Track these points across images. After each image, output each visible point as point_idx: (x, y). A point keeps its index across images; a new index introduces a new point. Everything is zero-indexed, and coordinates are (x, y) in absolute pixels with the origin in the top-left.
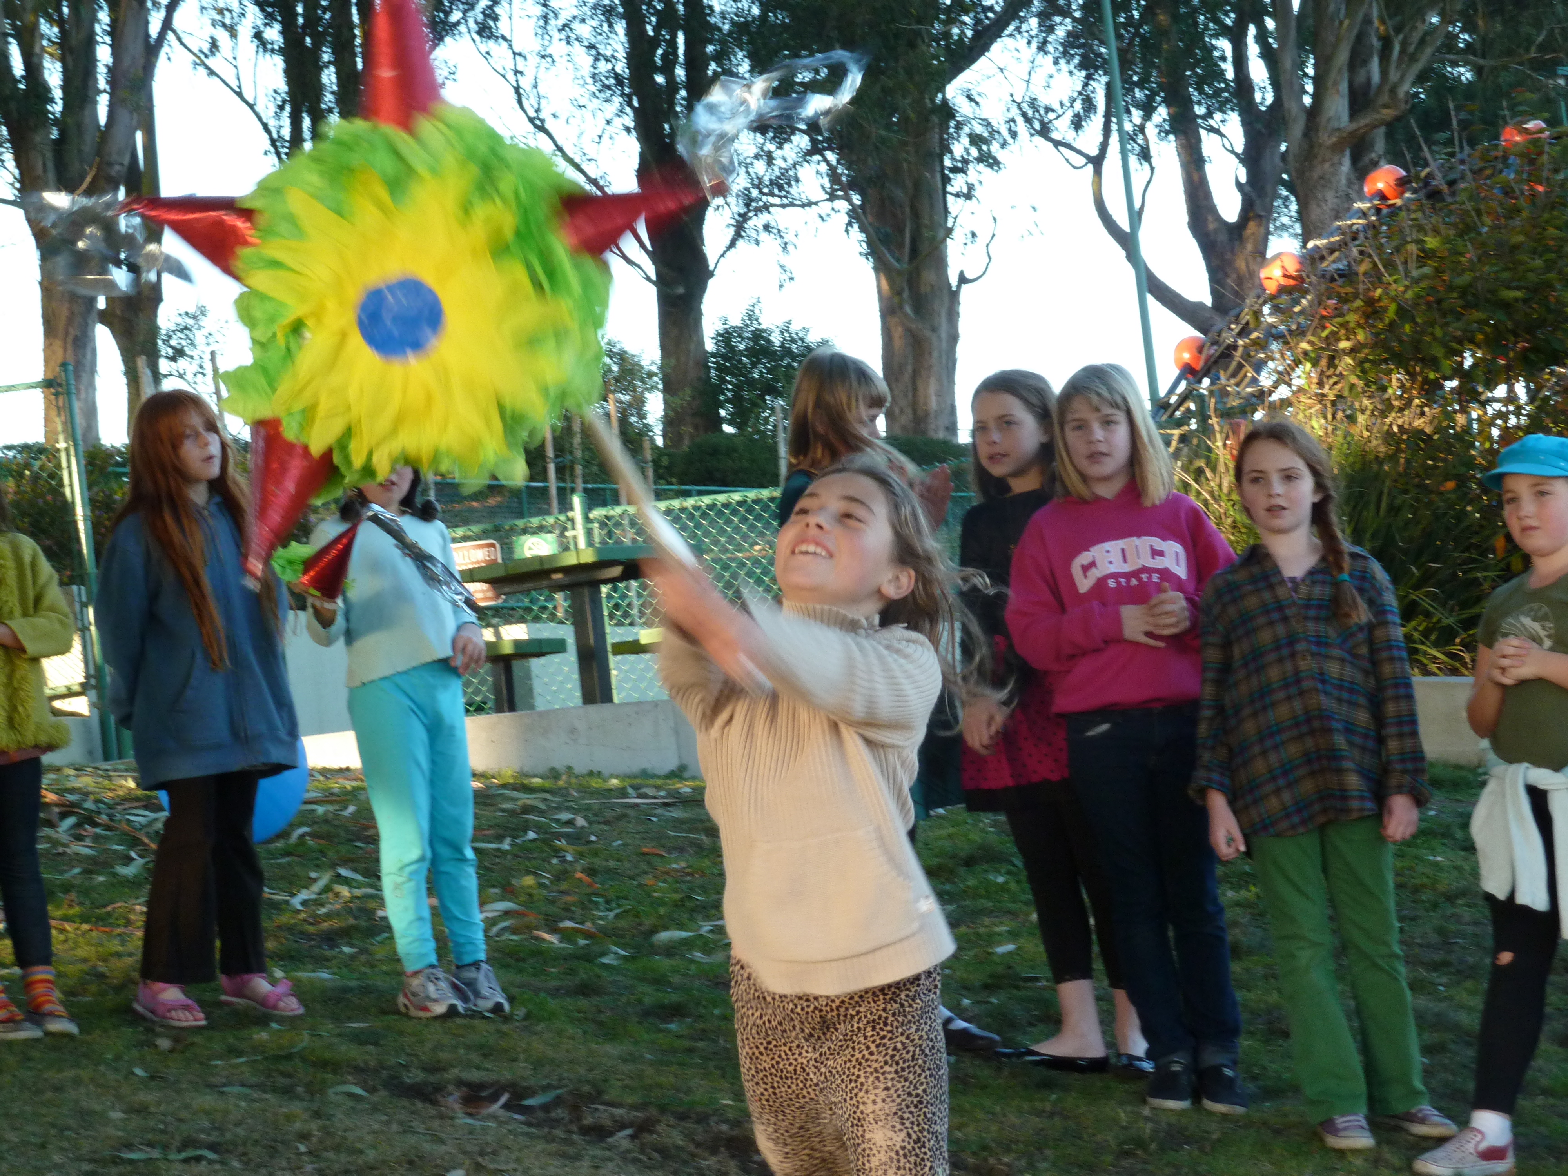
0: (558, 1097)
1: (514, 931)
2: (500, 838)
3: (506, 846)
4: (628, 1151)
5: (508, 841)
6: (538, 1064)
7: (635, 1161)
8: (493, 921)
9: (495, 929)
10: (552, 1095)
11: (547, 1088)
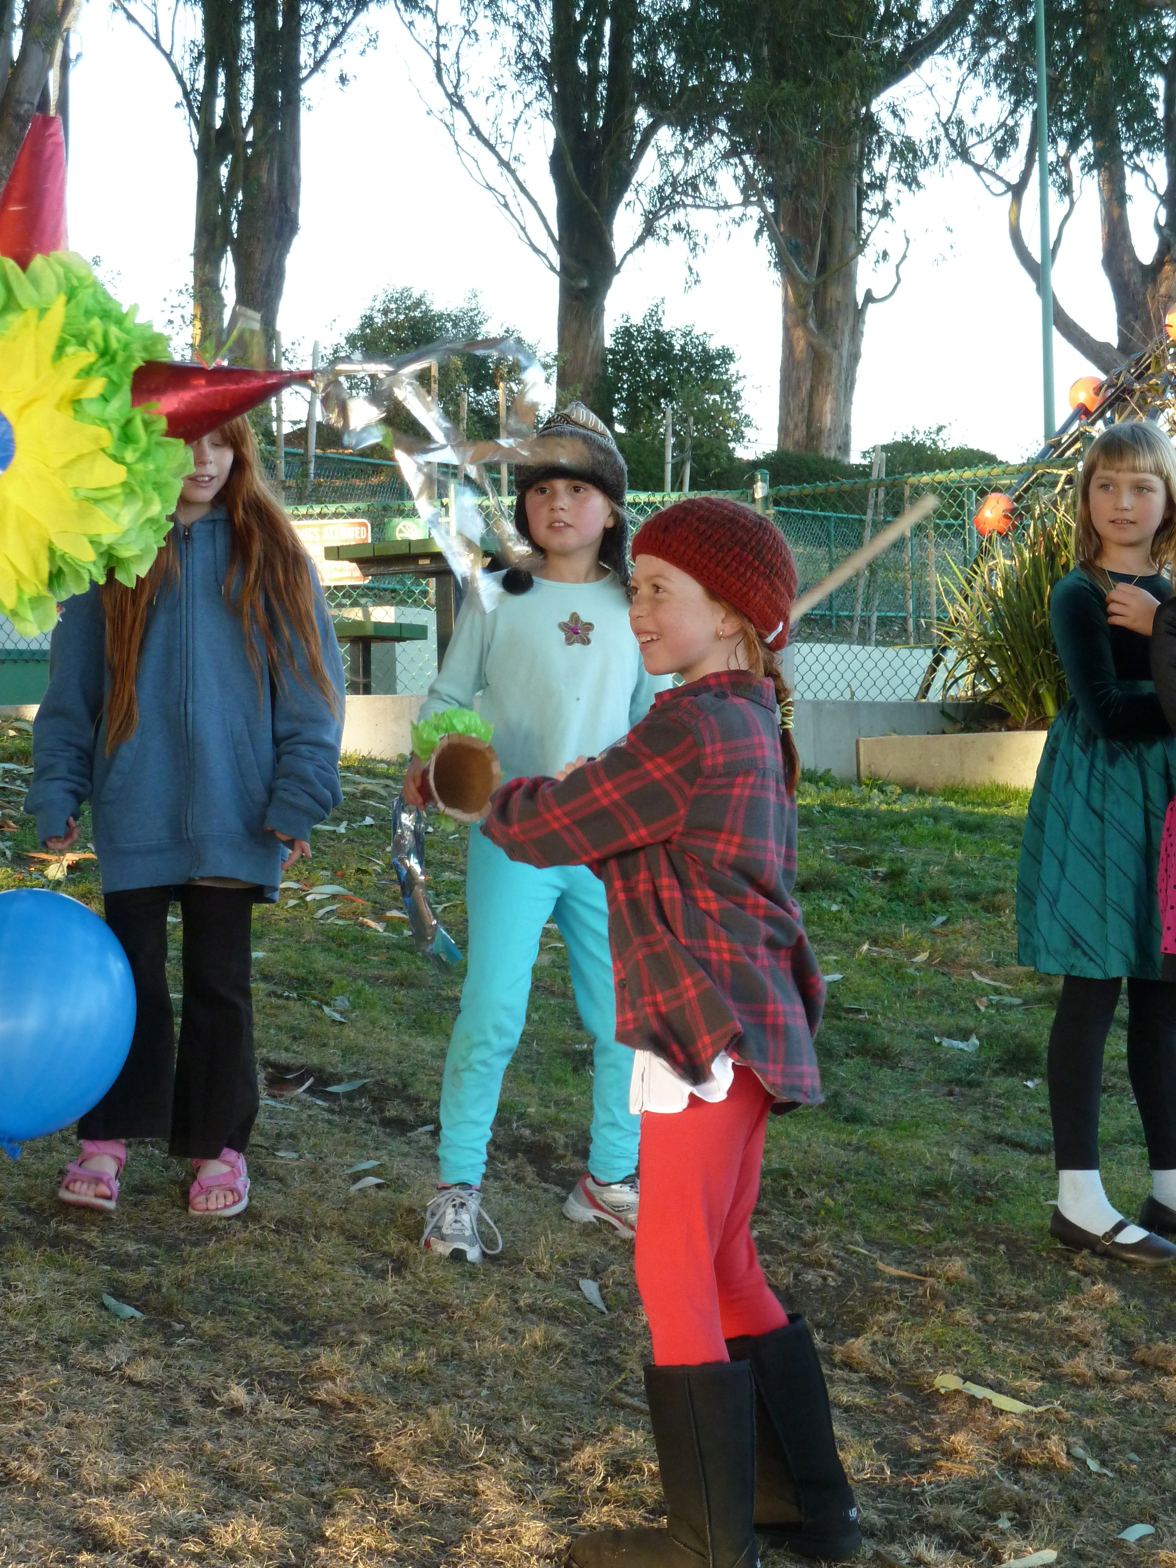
0: (363, 1086)
1: (340, 915)
2: (336, 821)
3: (342, 829)
4: (427, 1148)
5: (344, 824)
6: (347, 1052)
8: (320, 904)
9: (321, 912)
10: (358, 1083)
11: (354, 1076)
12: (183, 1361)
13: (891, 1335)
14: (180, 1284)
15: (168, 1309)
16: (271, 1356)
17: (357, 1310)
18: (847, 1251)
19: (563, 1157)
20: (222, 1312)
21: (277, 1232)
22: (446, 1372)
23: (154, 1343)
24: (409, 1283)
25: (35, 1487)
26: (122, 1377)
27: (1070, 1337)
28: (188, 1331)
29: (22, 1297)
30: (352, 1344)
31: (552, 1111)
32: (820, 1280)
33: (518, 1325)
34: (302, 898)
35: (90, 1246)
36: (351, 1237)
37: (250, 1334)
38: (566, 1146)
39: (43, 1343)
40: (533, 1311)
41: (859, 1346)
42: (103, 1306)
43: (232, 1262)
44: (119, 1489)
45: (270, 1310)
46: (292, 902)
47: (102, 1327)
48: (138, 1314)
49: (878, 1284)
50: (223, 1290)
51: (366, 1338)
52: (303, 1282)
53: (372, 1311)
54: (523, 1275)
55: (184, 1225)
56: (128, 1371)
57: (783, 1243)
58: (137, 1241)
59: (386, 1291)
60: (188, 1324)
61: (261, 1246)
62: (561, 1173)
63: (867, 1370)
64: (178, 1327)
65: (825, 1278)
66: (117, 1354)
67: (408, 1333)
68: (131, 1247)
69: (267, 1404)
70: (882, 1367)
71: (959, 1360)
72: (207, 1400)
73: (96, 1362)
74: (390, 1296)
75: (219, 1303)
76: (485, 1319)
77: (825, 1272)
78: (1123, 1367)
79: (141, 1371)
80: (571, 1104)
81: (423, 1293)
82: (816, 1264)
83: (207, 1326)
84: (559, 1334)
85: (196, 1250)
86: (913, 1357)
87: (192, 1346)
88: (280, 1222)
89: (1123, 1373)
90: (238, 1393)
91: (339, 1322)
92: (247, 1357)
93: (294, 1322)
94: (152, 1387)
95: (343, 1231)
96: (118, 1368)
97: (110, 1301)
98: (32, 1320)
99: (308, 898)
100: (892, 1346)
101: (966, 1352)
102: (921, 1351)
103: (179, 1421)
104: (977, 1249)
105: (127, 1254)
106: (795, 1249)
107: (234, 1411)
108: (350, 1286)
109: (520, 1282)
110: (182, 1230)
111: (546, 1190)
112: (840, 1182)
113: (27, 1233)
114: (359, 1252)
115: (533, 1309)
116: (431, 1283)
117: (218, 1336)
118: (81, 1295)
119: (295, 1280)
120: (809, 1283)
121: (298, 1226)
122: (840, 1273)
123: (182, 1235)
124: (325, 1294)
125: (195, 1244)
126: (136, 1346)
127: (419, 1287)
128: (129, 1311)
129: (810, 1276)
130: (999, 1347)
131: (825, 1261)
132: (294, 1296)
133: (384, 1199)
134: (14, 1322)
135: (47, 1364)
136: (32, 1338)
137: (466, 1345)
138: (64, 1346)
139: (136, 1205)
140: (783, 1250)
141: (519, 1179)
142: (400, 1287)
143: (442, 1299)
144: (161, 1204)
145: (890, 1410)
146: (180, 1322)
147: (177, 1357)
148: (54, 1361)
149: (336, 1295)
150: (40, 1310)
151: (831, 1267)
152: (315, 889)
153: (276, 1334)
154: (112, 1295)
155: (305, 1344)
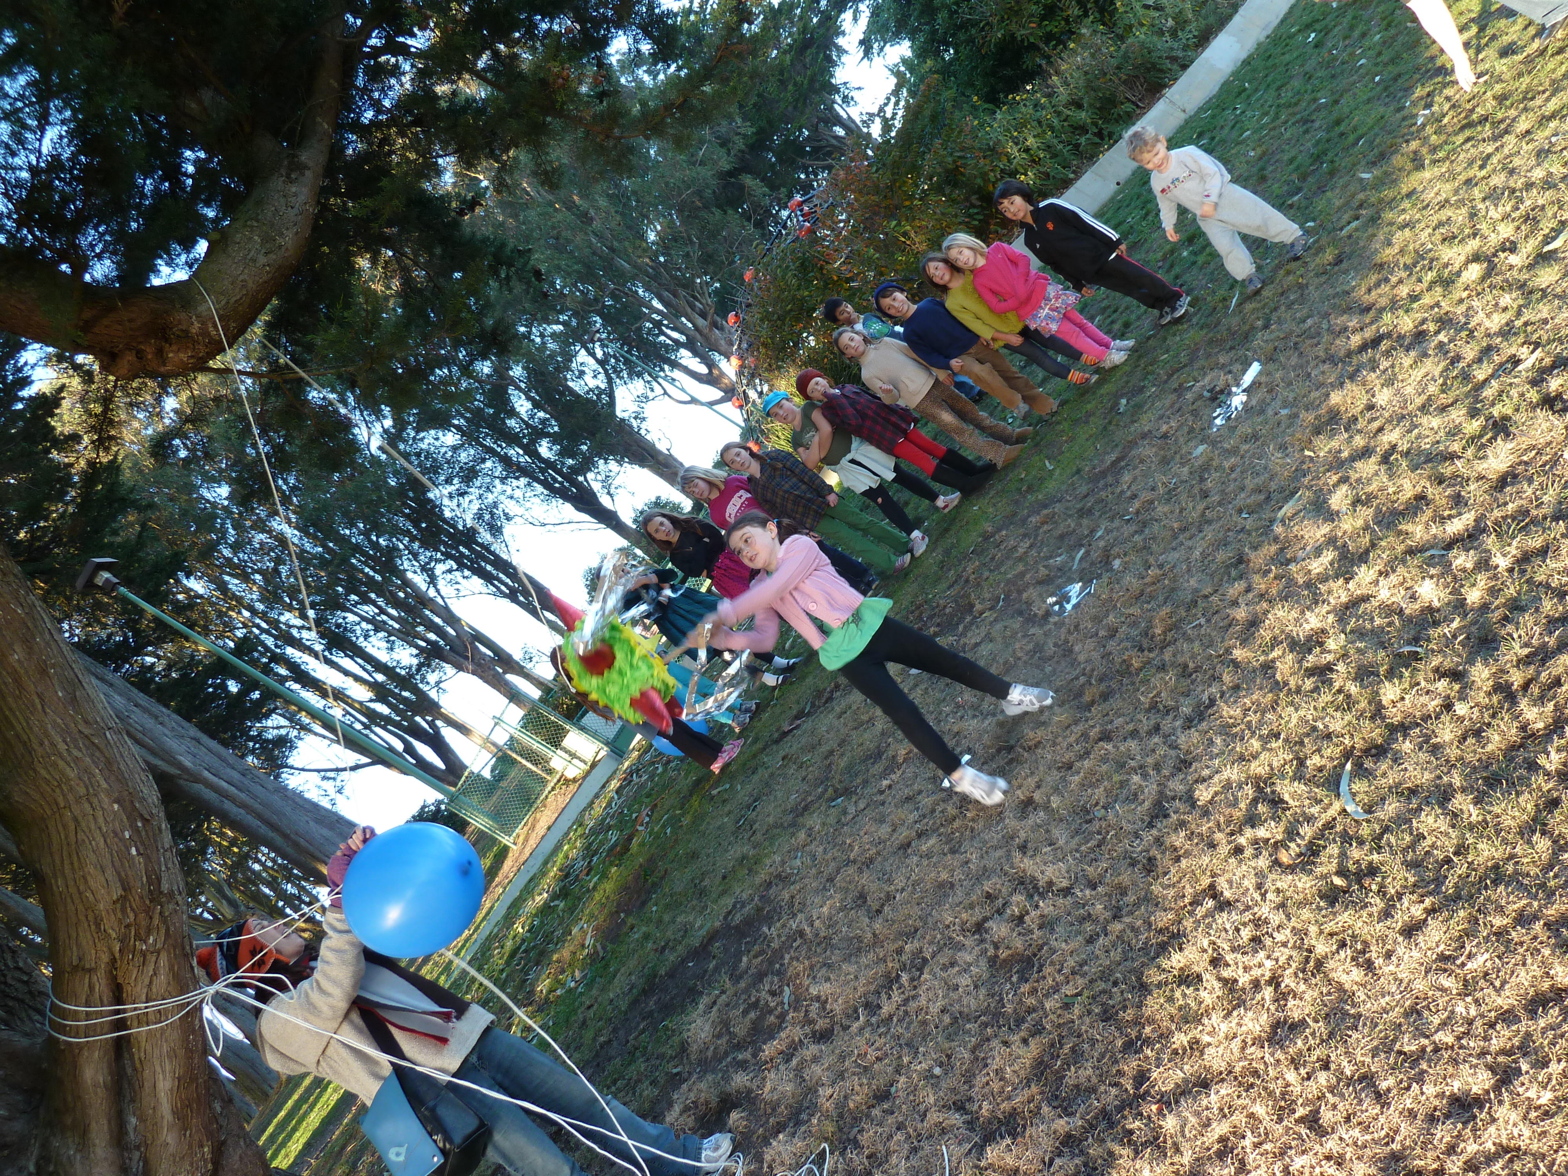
11: (807, 703)
12: (865, 793)
14: (841, 781)
15: (846, 789)
16: (879, 768)
20: (856, 775)
23: (854, 798)
25: (878, 853)
26: (860, 812)
28: (856, 787)
29: (817, 827)
37: (868, 771)
39: (835, 828)
41: (978, 607)
42: (834, 806)
43: (842, 764)
44: (894, 831)
45: (864, 762)
47: (840, 810)
48: (842, 798)
50: (850, 771)
52: (861, 748)
55: (822, 772)
56: (859, 809)
58: (819, 788)
60: (854, 786)
61: (842, 755)
64: (853, 789)
68: (820, 790)
69: (893, 776)
70: (988, 604)
72: (881, 792)
73: (851, 817)
75: (853, 774)
77: (950, 605)
79: (862, 805)
82: (945, 607)
83: (858, 781)
84: (923, 687)
85: (832, 773)
87: (862, 789)
90: (885, 783)
92: (875, 775)
93: (871, 758)
94: (868, 805)
95: (852, 730)
96: (856, 812)
97: (833, 804)
98: (826, 827)
103: (883, 804)
105: (821, 792)
107: (890, 787)
110: (823, 774)
113: (797, 817)
117: (863, 779)
118: (826, 810)
119: (859, 750)
120: (949, 612)
121: (844, 741)
122: (952, 602)
124: (869, 744)
125: (829, 773)
126: (852, 803)
128: (839, 800)
131: (946, 604)
132: (864, 753)
134: (824, 833)
135: (842, 830)
136: (832, 830)
138: (840, 823)
139: (808, 782)
144: (812, 775)
147: (863, 794)
148: (843, 828)
151: (948, 603)
153: (873, 763)
154: (832, 802)
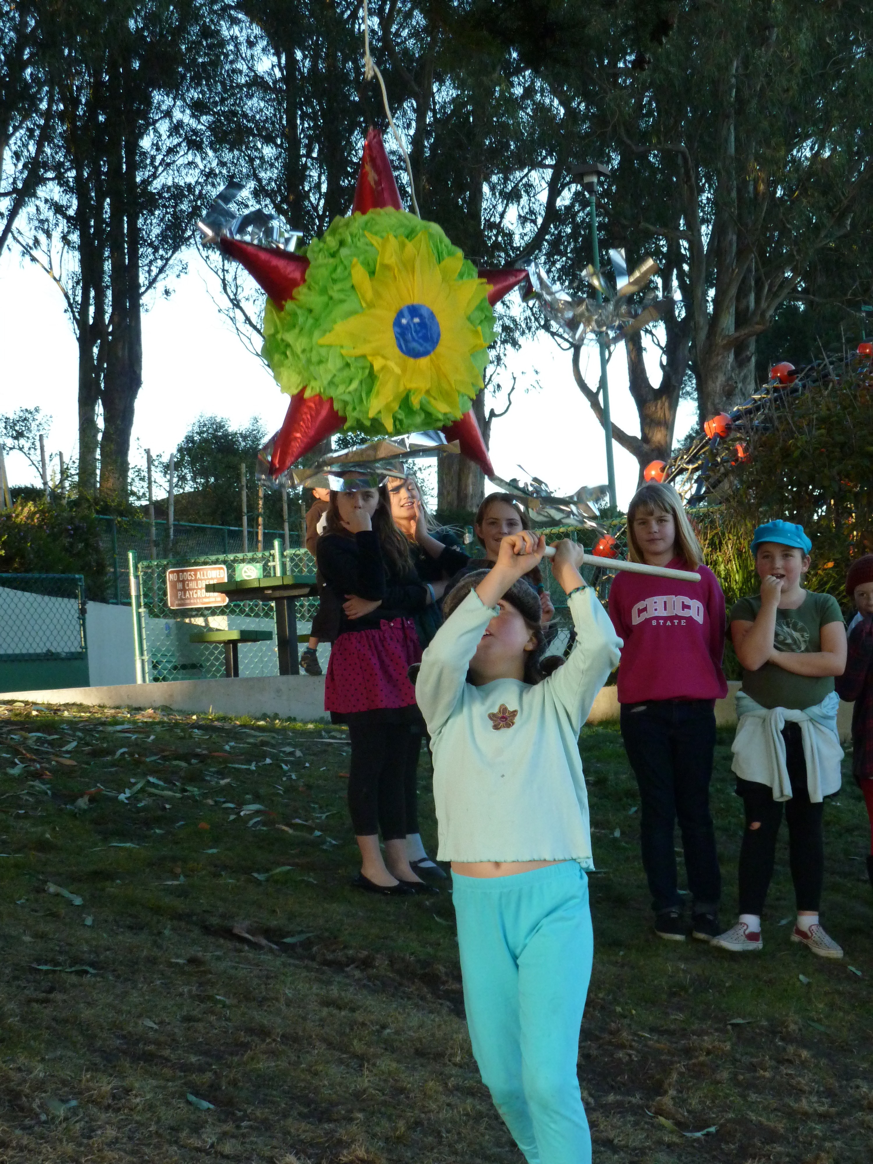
0: (308, 938)
1: (264, 824)
2: (249, 762)
3: (253, 767)
4: (359, 980)
5: (254, 764)
6: (291, 917)
7: (364, 986)
8: (250, 817)
9: (251, 823)
10: (303, 937)
11: (302, 932)
12: (252, 1139)
13: (681, 1092)
14: (234, 1083)
15: (230, 1103)
16: (304, 1131)
17: (347, 1095)
18: (638, 1035)
19: (447, 982)
20: (263, 1102)
21: (282, 1043)
22: (416, 1136)
23: (228, 1127)
24: (375, 1075)
26: (216, 1152)
27: (793, 1087)
28: (246, 1117)
29: (138, 1100)
30: (351, 1120)
31: (430, 950)
32: (627, 1058)
33: (451, 1100)
34: (238, 814)
35: (167, 1060)
36: (330, 1045)
37: (285, 1116)
38: (446, 974)
39: (161, 1131)
40: (457, 1090)
42: (189, 1103)
43: (261, 1065)
45: (292, 1098)
46: (232, 817)
47: (193, 1117)
48: (211, 1106)
49: (663, 1058)
50: (259, 1087)
51: (360, 1115)
52: (309, 1077)
53: (358, 1095)
54: (445, 1065)
55: (222, 1041)
56: (219, 1148)
57: (597, 1033)
58: (195, 1054)
59: (363, 1082)
60: (245, 1111)
62: (447, 992)
63: (674, 1118)
64: (239, 1114)
65: (630, 1055)
66: (209, 1137)
67: (383, 1109)
68: (193, 1059)
71: (730, 1108)
73: (198, 1144)
74: (366, 1084)
75: (261, 1096)
76: (430, 1097)
77: (631, 1052)
78: (831, 1106)
79: (227, 1148)
80: (439, 945)
81: (385, 1081)
82: (622, 1046)
83: (258, 1113)
85: (236, 1059)
86: (700, 1107)
87: (251, 1127)
88: (283, 1036)
89: (833, 1110)
90: (291, 1159)
91: (337, 1105)
92: (289, 1133)
93: (309, 1106)
94: (236, 1158)
95: (324, 1040)
96: (212, 1146)
97: (192, 1098)
98: (149, 1115)
99: (242, 814)
100: (684, 1101)
101: (732, 1102)
102: (704, 1103)
104: (716, 1030)
105: (192, 1064)
106: (606, 1036)
108: (339, 1080)
109: (447, 1070)
110: (222, 1045)
111: (441, 1004)
112: (618, 988)
113: (125, 1053)
114: (337, 1054)
115: (457, 1088)
116: (390, 1073)
117: (267, 1119)
118: (173, 1095)
119: (303, 1076)
120: (620, 1059)
122: (638, 1051)
123: (222, 1048)
124: (324, 1086)
125: (232, 1054)
126: (218, 1130)
127: (383, 1077)
128: (205, 1104)
129: (620, 1054)
130: (753, 1097)
131: (627, 1043)
132: (305, 1087)
133: (344, 1017)
134: (138, 1118)
135: (166, 1147)
136: (153, 1128)
137: (423, 1116)
138: (174, 1133)
139: (189, 1029)
140: (598, 1038)
141: (423, 998)
142: (372, 1079)
143: (399, 1084)
144: (205, 1028)
145: (695, 1144)
146: (240, 1111)
147: (244, 1136)
148: (170, 1143)
149: (332, 1086)
150: (150, 1107)
151: (631, 1047)
152: (245, 807)
153: (303, 1116)
154: (192, 1093)
155: (320, 1121)
